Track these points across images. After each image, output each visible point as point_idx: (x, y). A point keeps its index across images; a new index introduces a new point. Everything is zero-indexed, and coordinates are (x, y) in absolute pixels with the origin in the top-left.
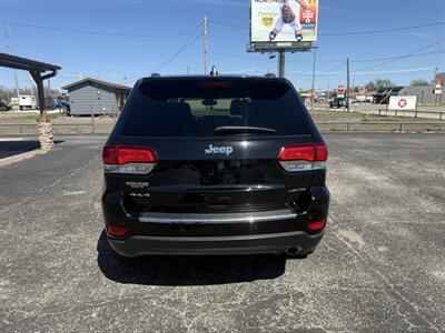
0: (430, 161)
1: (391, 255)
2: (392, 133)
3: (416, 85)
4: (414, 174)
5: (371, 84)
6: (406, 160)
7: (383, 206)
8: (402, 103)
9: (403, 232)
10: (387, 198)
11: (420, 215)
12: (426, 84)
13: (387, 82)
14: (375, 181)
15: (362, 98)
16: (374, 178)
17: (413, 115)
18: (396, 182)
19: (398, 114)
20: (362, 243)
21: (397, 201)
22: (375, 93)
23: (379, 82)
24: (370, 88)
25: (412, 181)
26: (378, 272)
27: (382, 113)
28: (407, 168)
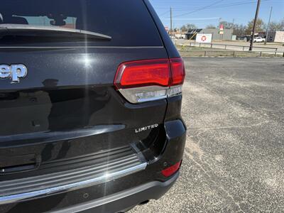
0: (229, 76)
1: (227, 164)
2: (200, 58)
3: (209, 28)
4: (222, 86)
5: (184, 27)
6: (214, 76)
7: (208, 113)
8: (204, 38)
9: (229, 137)
10: (210, 106)
11: (237, 120)
12: (214, 28)
13: (193, 26)
14: (197, 92)
15: (179, 36)
16: (197, 90)
17: (209, 46)
18: (212, 92)
19: (202, 46)
20: (201, 153)
21: (217, 108)
22: (186, 33)
23: (189, 26)
24: (183, 29)
25: (222, 91)
26: (222, 188)
27: (192, 45)
28: (216, 81)
